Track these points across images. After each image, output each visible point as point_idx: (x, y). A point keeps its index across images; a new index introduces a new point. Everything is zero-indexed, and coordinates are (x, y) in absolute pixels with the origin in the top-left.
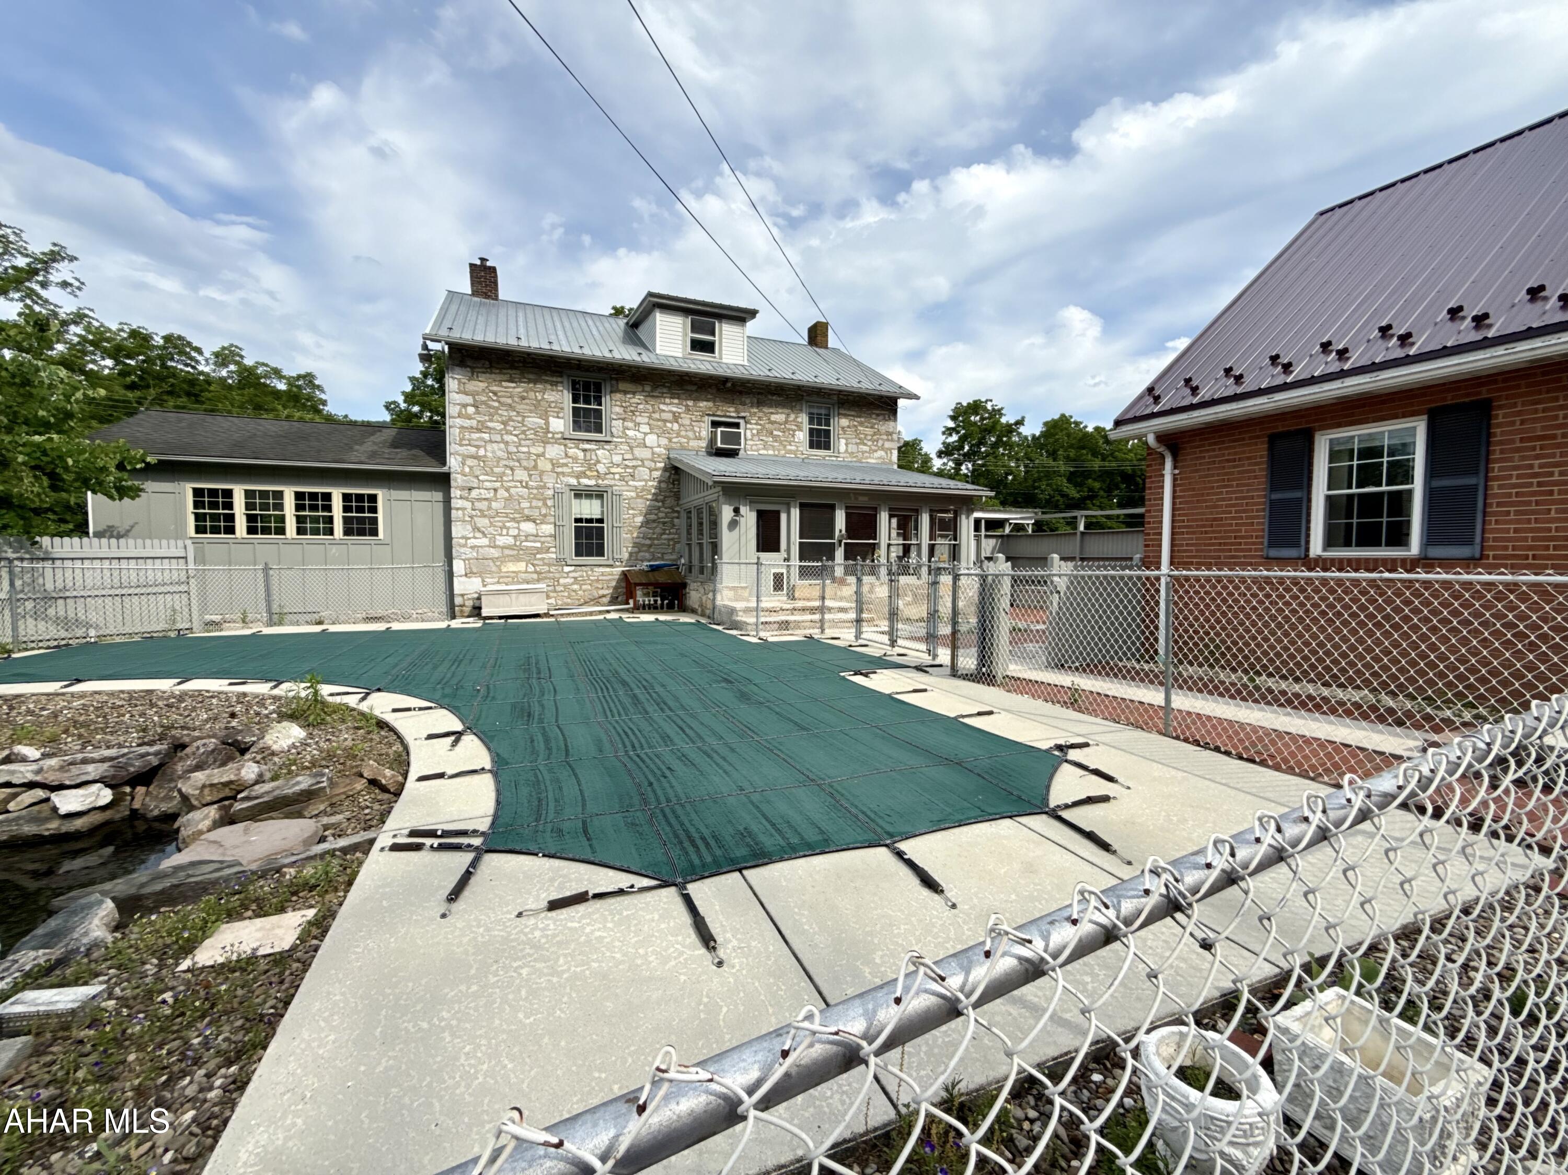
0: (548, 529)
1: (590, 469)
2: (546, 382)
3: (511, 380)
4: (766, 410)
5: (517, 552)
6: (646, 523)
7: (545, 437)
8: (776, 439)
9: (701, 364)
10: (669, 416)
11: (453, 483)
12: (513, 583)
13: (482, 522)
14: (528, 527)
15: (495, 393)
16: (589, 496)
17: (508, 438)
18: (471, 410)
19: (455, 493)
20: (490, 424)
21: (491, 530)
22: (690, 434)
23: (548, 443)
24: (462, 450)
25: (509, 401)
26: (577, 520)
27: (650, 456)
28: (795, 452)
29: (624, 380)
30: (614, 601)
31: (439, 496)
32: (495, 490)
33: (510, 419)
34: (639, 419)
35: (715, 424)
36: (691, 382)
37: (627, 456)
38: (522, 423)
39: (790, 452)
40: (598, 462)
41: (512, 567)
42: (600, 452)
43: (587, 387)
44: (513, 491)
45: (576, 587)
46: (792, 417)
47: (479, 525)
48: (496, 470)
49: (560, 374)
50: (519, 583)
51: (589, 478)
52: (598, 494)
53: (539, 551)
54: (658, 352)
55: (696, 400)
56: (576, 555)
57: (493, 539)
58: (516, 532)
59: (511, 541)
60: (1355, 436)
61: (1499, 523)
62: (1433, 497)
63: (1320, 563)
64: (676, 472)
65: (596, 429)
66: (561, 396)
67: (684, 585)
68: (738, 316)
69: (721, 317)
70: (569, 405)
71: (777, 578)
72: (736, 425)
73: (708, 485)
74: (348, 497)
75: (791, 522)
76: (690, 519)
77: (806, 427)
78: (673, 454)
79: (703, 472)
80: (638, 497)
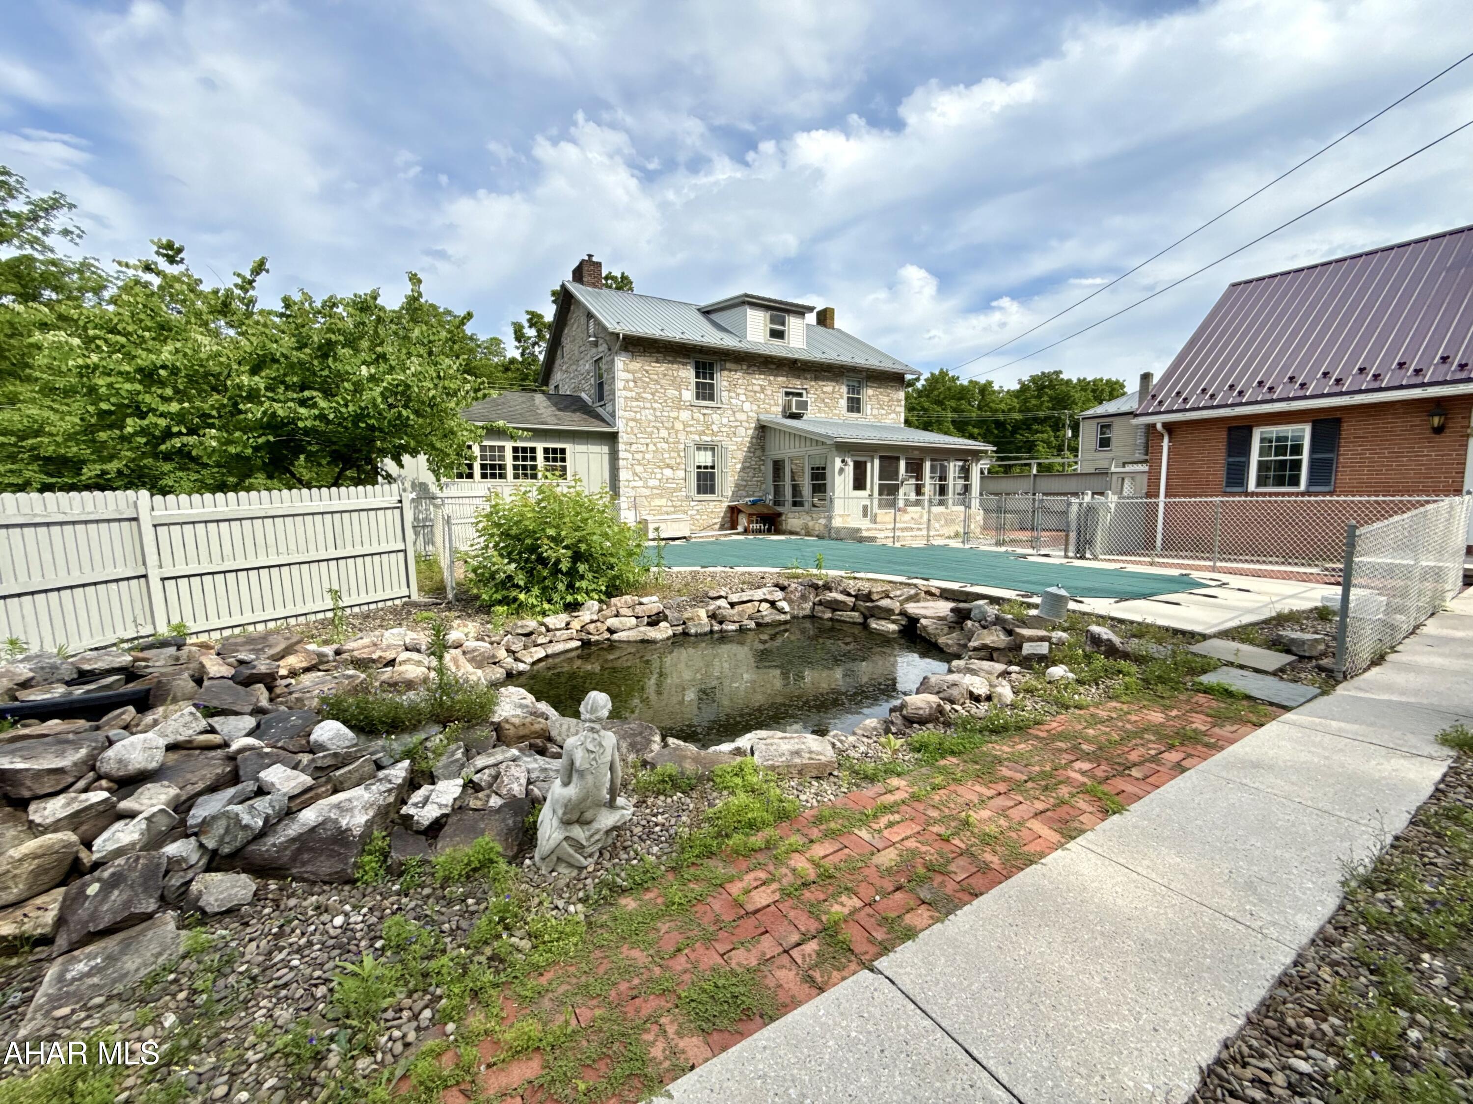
0: (681, 474)
1: (708, 429)
2: (680, 362)
3: (657, 362)
4: (821, 383)
5: (663, 491)
6: (743, 469)
7: (679, 405)
8: (826, 405)
9: (776, 348)
10: (757, 388)
11: (620, 440)
12: (659, 514)
13: (639, 469)
14: (668, 472)
15: (647, 372)
16: (706, 449)
17: (656, 405)
18: (632, 384)
19: (621, 447)
20: (644, 395)
21: (645, 475)
22: (772, 402)
23: (681, 409)
24: (627, 414)
25: (656, 377)
26: (699, 467)
27: (745, 418)
28: (838, 415)
29: (730, 361)
30: (722, 528)
31: (605, 449)
32: (647, 445)
33: (657, 391)
34: (739, 391)
35: (787, 394)
36: (772, 363)
37: (732, 419)
38: (664, 394)
39: (835, 415)
40: (713, 423)
41: (658, 502)
42: (714, 416)
43: (704, 368)
44: (659, 445)
45: (698, 517)
46: (837, 388)
47: (637, 471)
48: (648, 430)
49: (687, 356)
50: (662, 514)
51: (707, 435)
52: (712, 448)
53: (675, 490)
54: (749, 338)
55: (776, 375)
56: (699, 492)
57: (646, 482)
58: (659, 476)
59: (657, 483)
60: (1274, 431)
61: (1343, 475)
62: (1313, 463)
63: (1253, 494)
64: (763, 430)
65: (711, 398)
66: (688, 373)
67: (780, 515)
68: (801, 311)
69: (788, 312)
70: (693, 380)
71: (865, 508)
72: (800, 395)
73: (823, 443)
74: (546, 450)
75: (873, 469)
76: (778, 466)
77: (845, 396)
78: (762, 417)
79: (820, 435)
80: (739, 449)
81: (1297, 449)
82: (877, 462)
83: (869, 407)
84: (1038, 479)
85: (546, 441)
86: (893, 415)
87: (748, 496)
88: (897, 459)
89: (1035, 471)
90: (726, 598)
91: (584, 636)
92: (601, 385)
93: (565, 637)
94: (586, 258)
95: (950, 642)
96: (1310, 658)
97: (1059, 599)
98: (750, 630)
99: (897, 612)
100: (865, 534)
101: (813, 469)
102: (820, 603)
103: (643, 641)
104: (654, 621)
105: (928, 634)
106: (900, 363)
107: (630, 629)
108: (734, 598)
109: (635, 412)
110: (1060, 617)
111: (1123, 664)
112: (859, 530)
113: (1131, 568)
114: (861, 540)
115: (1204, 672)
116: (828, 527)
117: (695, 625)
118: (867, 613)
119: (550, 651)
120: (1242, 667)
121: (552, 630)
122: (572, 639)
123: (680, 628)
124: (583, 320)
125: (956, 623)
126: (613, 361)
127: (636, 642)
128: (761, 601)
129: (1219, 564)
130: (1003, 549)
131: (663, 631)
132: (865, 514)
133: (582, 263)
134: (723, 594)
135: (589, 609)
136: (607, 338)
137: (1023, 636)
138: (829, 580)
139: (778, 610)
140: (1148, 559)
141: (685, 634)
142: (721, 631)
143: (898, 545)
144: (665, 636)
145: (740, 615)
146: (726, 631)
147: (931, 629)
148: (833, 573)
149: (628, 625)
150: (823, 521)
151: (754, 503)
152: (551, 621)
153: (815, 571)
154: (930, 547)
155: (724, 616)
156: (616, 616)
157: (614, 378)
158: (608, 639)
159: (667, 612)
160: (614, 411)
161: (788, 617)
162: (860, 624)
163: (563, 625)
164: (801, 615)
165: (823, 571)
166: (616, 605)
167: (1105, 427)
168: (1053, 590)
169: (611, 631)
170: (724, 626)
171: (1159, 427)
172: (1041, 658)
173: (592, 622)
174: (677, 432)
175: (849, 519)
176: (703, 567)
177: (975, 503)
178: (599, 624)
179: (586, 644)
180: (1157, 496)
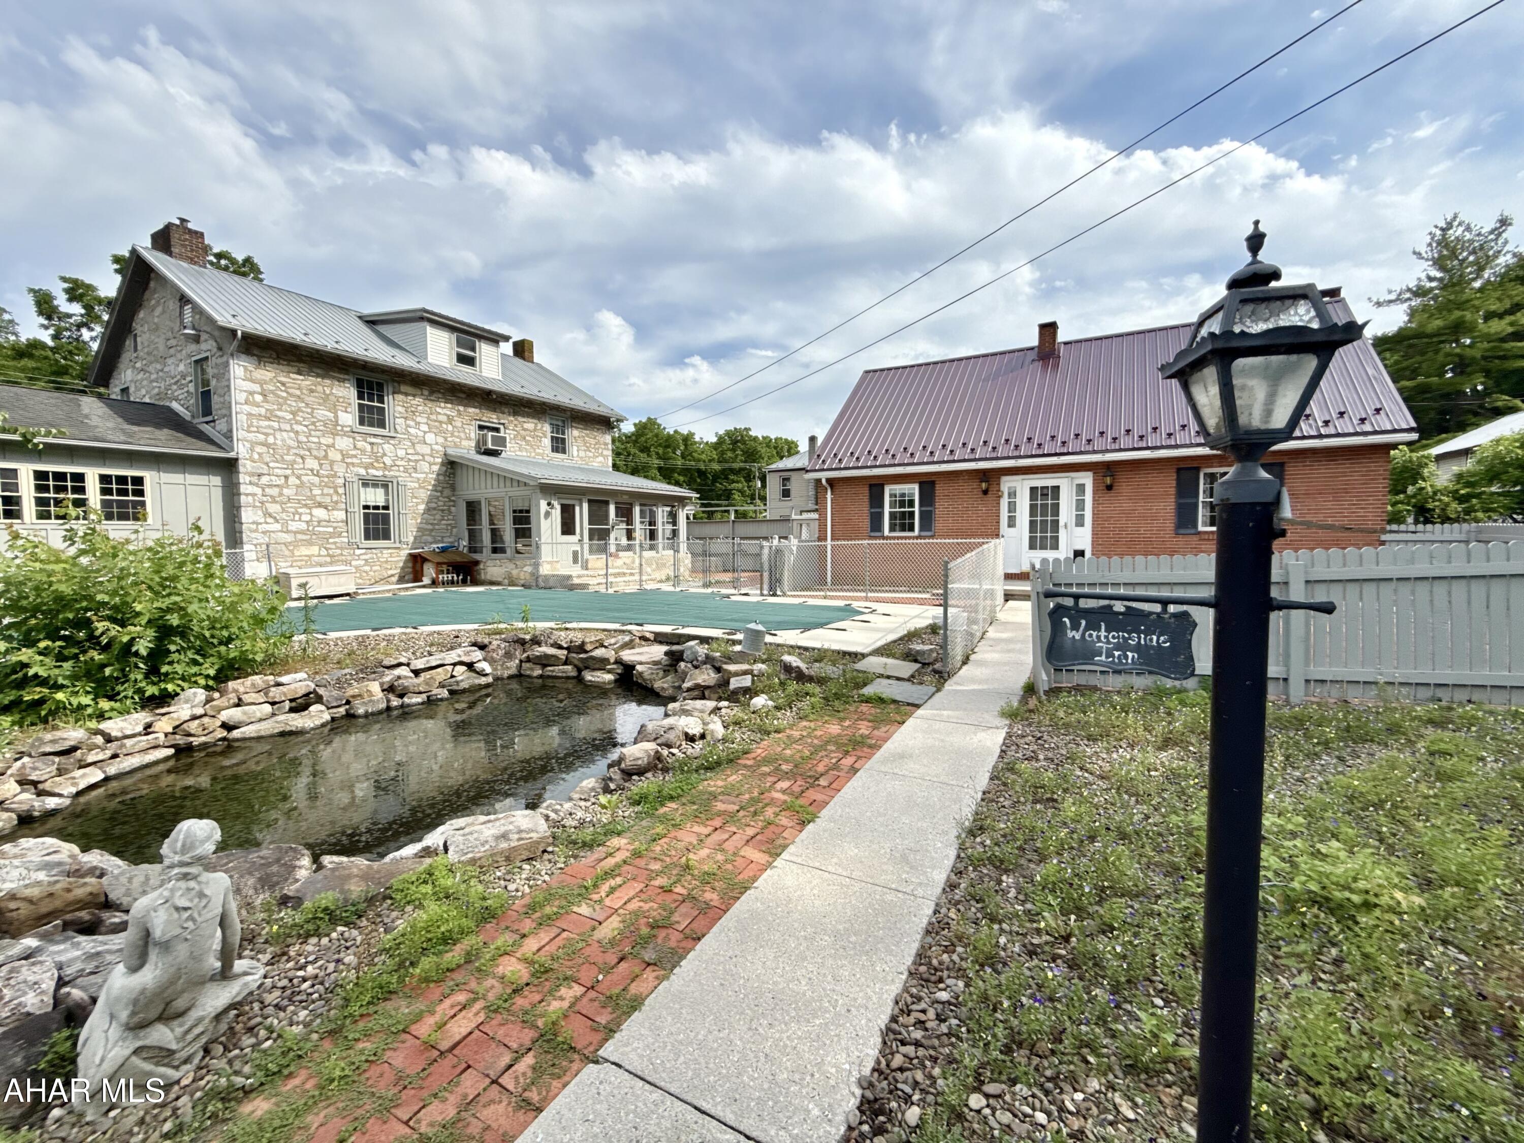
0: (341, 515)
1: (377, 461)
2: (334, 378)
3: (299, 373)
4: (521, 419)
5: (311, 536)
6: (428, 510)
7: (334, 428)
8: (528, 442)
9: (464, 375)
10: (444, 418)
11: (241, 469)
12: (306, 566)
13: (273, 508)
14: (320, 513)
15: (283, 384)
16: (375, 486)
17: (296, 427)
18: (259, 398)
19: (243, 478)
20: (279, 413)
21: (284, 515)
22: (462, 435)
23: (338, 435)
24: (251, 436)
25: (298, 392)
26: (366, 507)
27: (429, 452)
28: (542, 455)
29: (405, 383)
30: (401, 580)
31: (216, 481)
32: (286, 477)
33: (299, 410)
34: (419, 419)
35: (481, 428)
36: (461, 391)
37: (410, 451)
38: (312, 414)
39: (538, 454)
40: (385, 454)
41: (304, 551)
42: (386, 446)
43: (370, 387)
44: (303, 478)
45: (367, 568)
46: (539, 426)
47: (270, 510)
48: (287, 458)
49: (346, 372)
50: (312, 566)
51: (376, 469)
52: (384, 485)
53: (332, 535)
54: (430, 360)
55: (465, 406)
56: (367, 537)
57: (285, 525)
58: (308, 518)
59: (304, 526)
60: (899, 488)
61: (939, 524)
62: (921, 513)
63: (888, 538)
64: (451, 466)
65: (382, 424)
66: (347, 392)
67: (477, 563)
68: (495, 339)
69: (481, 337)
70: (355, 401)
71: (575, 554)
72: (497, 430)
73: (525, 484)
74: (105, 479)
75: (582, 513)
76: (473, 509)
77: (549, 435)
78: (450, 451)
79: (522, 475)
80: (420, 487)
81: (911, 503)
82: (585, 506)
83: (575, 448)
84: (736, 525)
85: (104, 465)
86: (601, 459)
87: (436, 542)
88: (607, 503)
89: (733, 517)
90: (408, 665)
91: (180, 740)
92: (206, 396)
93: (144, 745)
94: (178, 222)
95: (665, 686)
96: (928, 664)
97: (757, 635)
98: (441, 700)
99: (612, 661)
100: (576, 581)
101: (514, 511)
102: (528, 660)
103: (283, 734)
104: (300, 705)
105: (644, 680)
106: (605, 406)
107: (261, 720)
108: (419, 664)
109: (266, 434)
110: (758, 650)
111: (809, 687)
112: (569, 577)
113: (811, 602)
114: (572, 588)
115: (865, 685)
116: (536, 576)
117: (364, 704)
118: (581, 665)
119: (112, 770)
120: (889, 677)
121: (117, 739)
122: (156, 747)
123: (342, 710)
124: (173, 305)
125: (671, 665)
126: (227, 365)
127: (272, 736)
128: (454, 665)
129: (870, 595)
130: (709, 590)
131: (317, 715)
132: (575, 561)
133: (168, 227)
134: (403, 660)
135: (186, 702)
136: (216, 333)
137: (730, 672)
138: (537, 633)
139: (478, 673)
140: (822, 593)
141: (350, 716)
142: (402, 706)
143: (611, 591)
144: (318, 722)
145: (427, 684)
146: (409, 705)
147: (646, 675)
148: (541, 625)
149: (258, 715)
150: (528, 569)
151: (444, 550)
152: (113, 726)
153: (521, 625)
154: (643, 592)
155: (405, 688)
156: (238, 705)
157: (229, 387)
158: (224, 739)
159: (321, 691)
160: (231, 431)
161: (490, 679)
162: (574, 678)
163: (140, 728)
164: (506, 675)
165: (531, 624)
166: (236, 691)
167: (786, 480)
168: (752, 626)
169: (225, 726)
170: (406, 700)
171: (824, 481)
172: (746, 691)
173: (194, 718)
174: (332, 463)
175: (558, 566)
176: (374, 630)
177: (683, 547)
178: (206, 720)
179: (183, 751)
180: (826, 540)
